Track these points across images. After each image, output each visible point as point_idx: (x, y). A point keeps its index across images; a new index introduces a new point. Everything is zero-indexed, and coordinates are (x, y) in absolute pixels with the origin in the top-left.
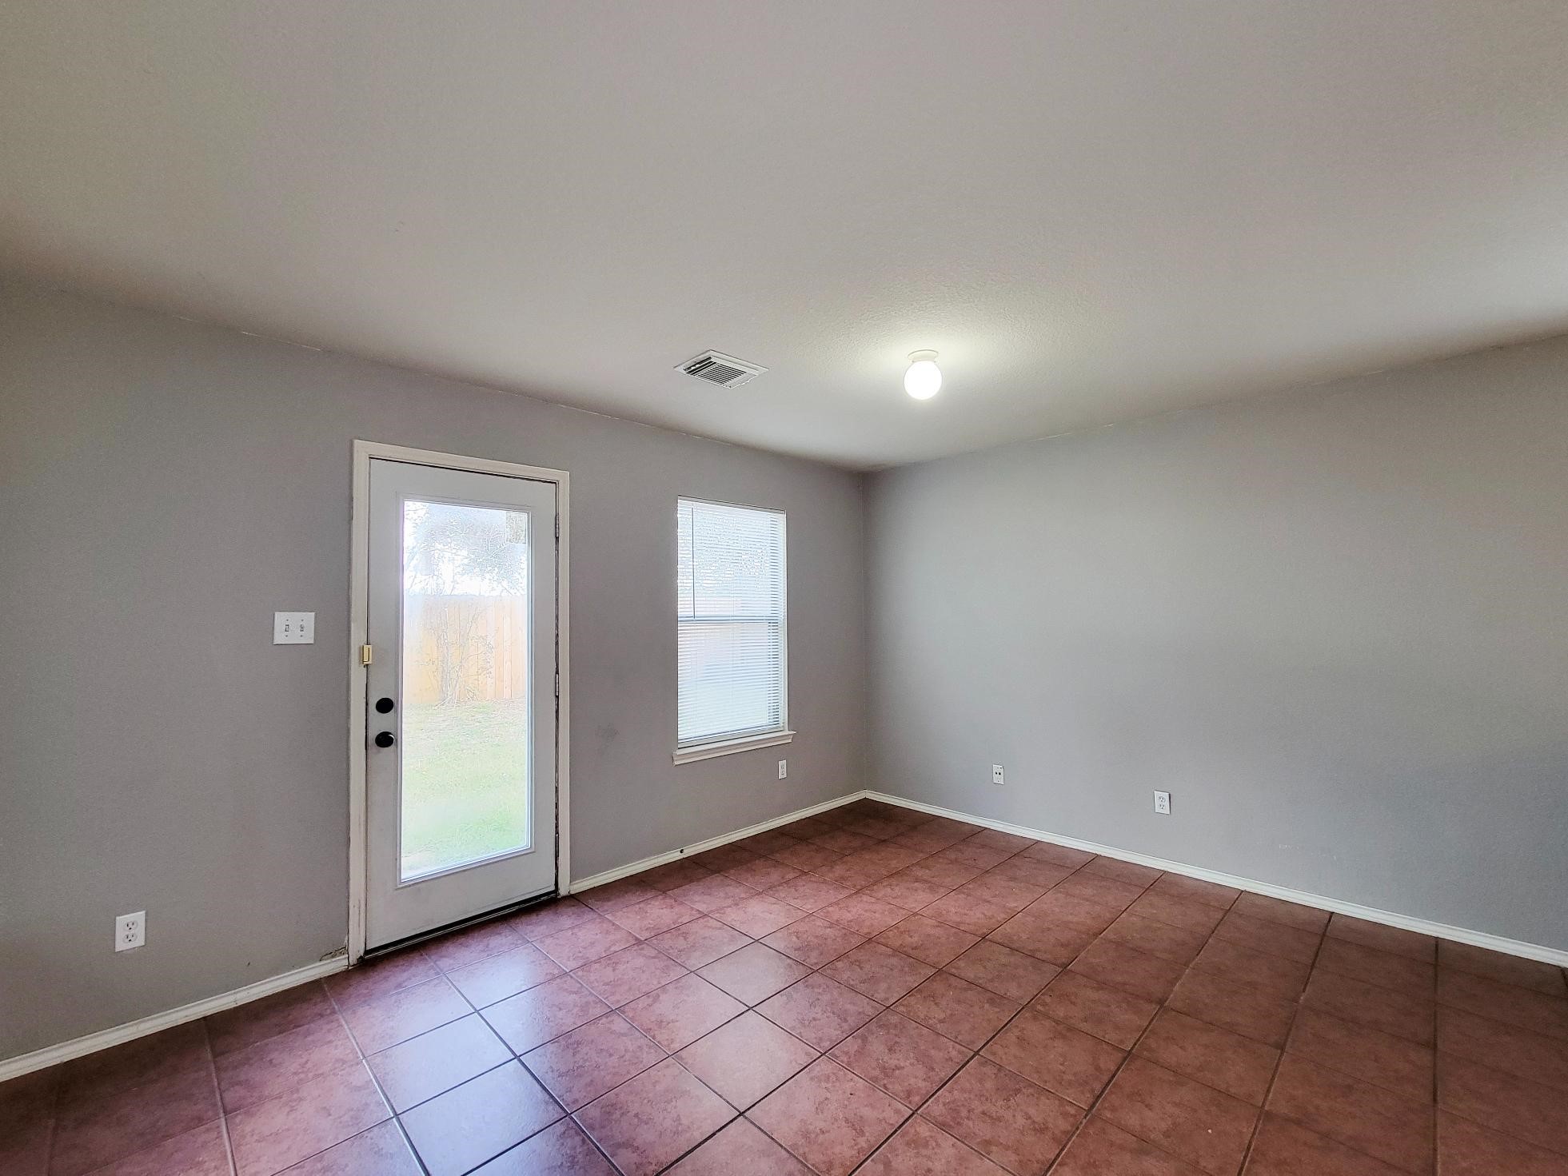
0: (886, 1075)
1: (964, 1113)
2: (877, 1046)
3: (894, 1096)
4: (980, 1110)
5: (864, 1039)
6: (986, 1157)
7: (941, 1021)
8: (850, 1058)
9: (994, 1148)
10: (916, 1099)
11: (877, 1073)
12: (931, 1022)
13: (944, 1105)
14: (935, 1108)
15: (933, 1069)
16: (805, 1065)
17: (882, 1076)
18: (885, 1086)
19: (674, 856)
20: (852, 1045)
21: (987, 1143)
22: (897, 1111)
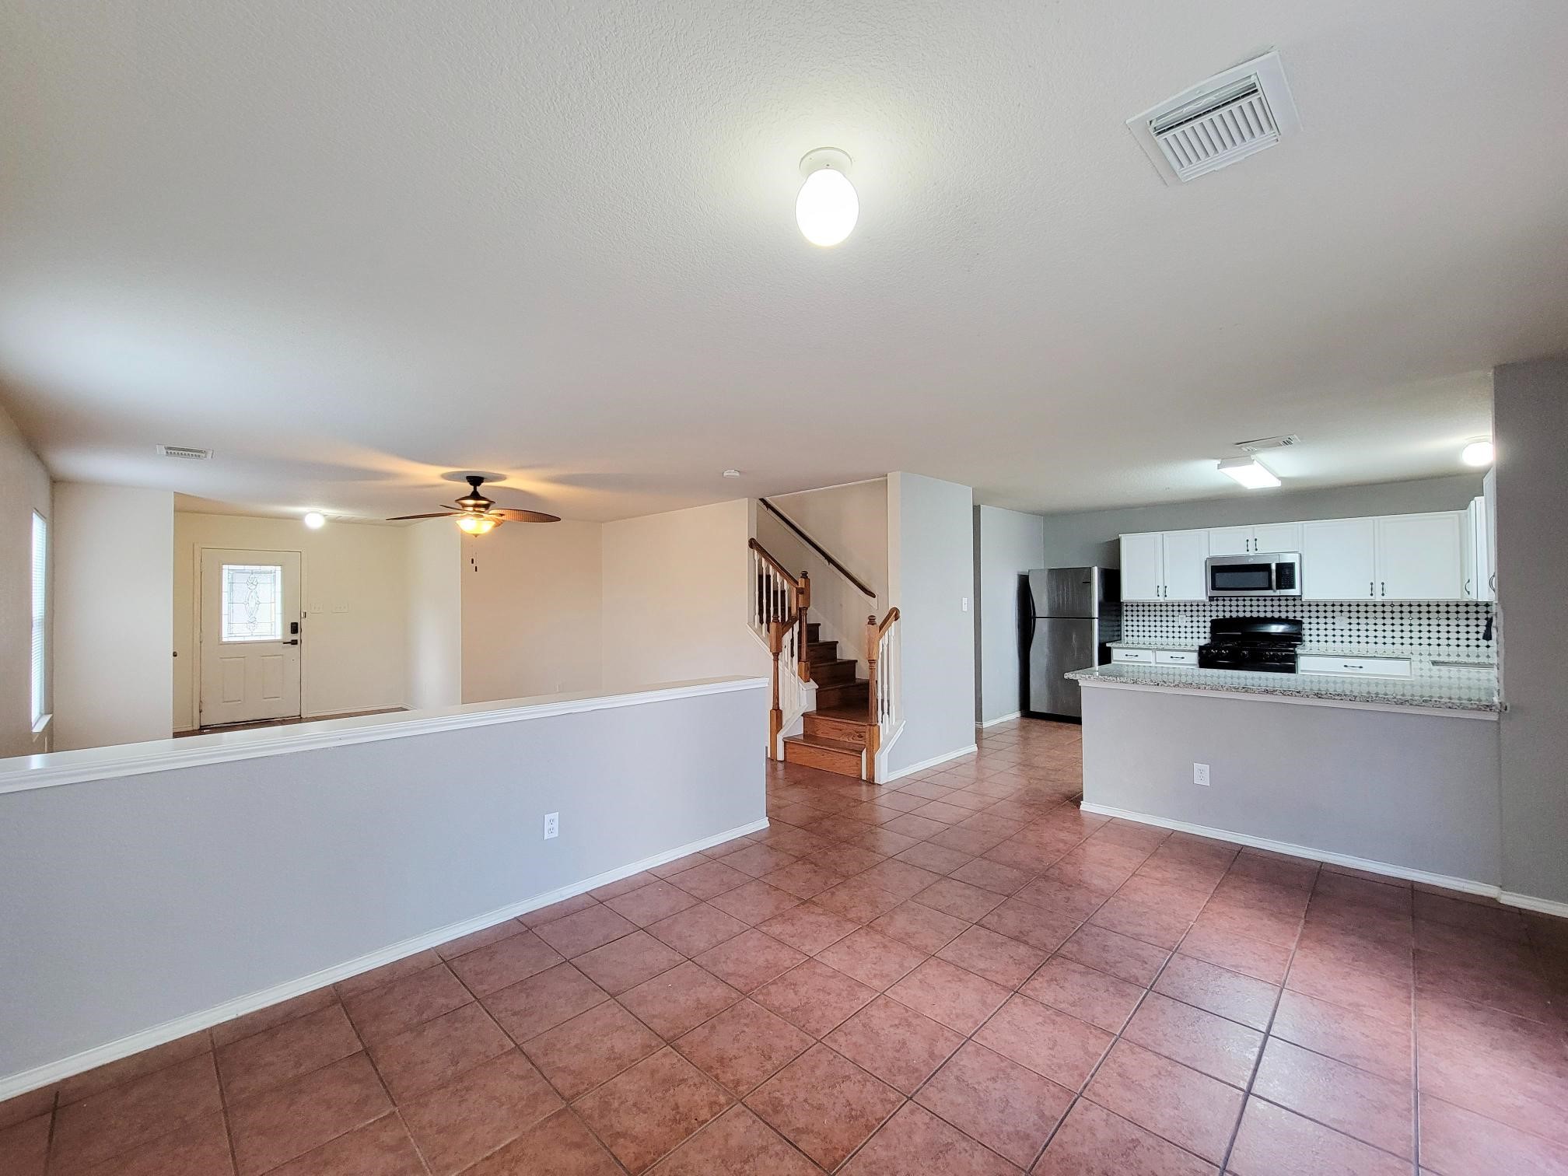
0: (906, 1020)
1: (844, 994)
2: (918, 1047)
3: (899, 1004)
4: (831, 996)
5: (932, 1055)
7: (848, 1078)
8: (943, 1035)
10: (880, 1001)
11: (915, 1022)
12: (859, 1077)
14: (865, 996)
15: (864, 1025)
16: (982, 1028)
17: (910, 1019)
18: (907, 1011)
20: (944, 1048)
22: (895, 993)
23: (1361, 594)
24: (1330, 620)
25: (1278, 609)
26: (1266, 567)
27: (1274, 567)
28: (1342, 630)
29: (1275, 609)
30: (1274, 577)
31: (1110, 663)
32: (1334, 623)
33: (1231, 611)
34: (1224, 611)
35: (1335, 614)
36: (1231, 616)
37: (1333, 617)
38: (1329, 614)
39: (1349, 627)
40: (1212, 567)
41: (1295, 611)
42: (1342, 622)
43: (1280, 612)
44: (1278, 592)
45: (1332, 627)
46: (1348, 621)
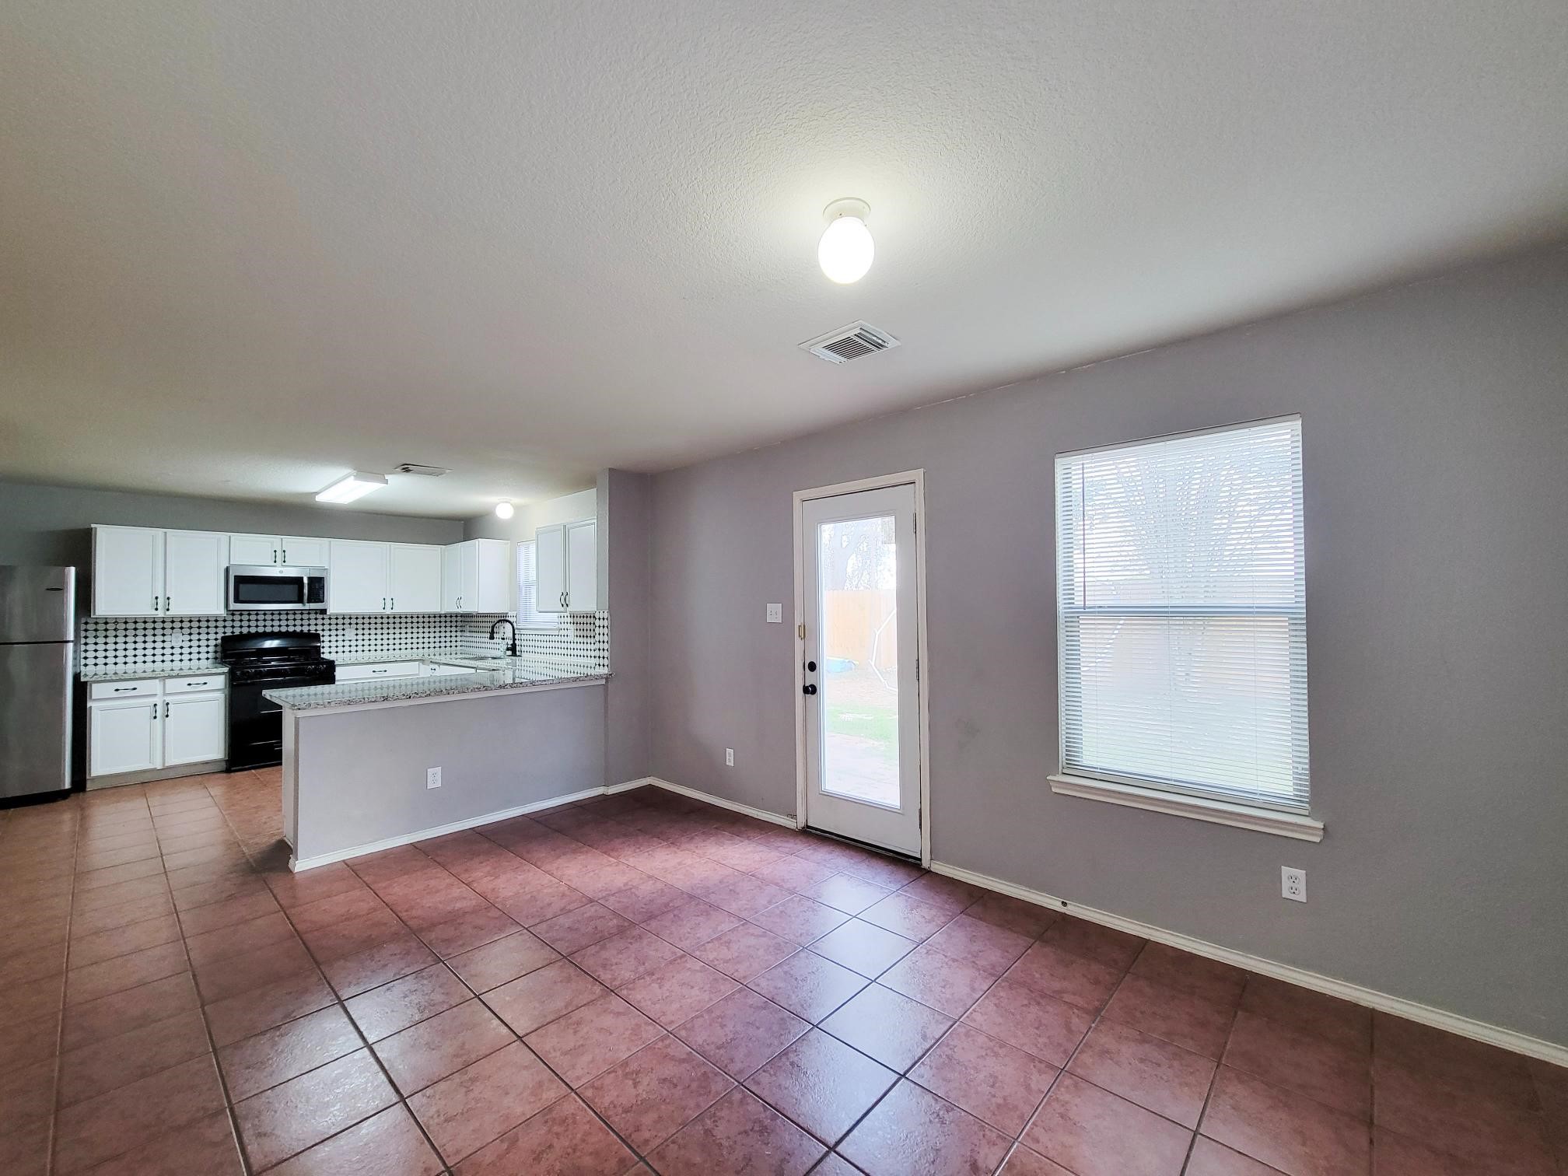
2: (673, 1070)
6: (499, 1137)
9: (505, 1146)
10: (589, 1094)
11: (634, 1067)
13: (573, 1114)
14: (573, 1107)
15: (625, 1111)
19: (1053, 903)
21: (514, 1142)
22: (579, 1079)
23: (376, 608)
24: (340, 632)
25: (293, 623)
26: (298, 581)
27: (306, 581)
28: (350, 641)
29: (290, 623)
30: (306, 591)
31: (334, 683)
32: (343, 635)
33: (241, 627)
34: (233, 627)
35: (345, 627)
36: (241, 632)
37: (343, 629)
38: (340, 627)
39: (355, 637)
40: (235, 576)
41: (309, 625)
42: (350, 633)
43: (295, 625)
44: (308, 606)
45: (342, 638)
46: (355, 632)
